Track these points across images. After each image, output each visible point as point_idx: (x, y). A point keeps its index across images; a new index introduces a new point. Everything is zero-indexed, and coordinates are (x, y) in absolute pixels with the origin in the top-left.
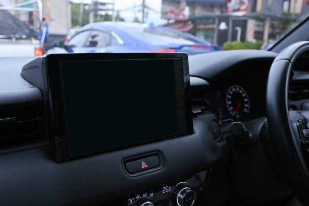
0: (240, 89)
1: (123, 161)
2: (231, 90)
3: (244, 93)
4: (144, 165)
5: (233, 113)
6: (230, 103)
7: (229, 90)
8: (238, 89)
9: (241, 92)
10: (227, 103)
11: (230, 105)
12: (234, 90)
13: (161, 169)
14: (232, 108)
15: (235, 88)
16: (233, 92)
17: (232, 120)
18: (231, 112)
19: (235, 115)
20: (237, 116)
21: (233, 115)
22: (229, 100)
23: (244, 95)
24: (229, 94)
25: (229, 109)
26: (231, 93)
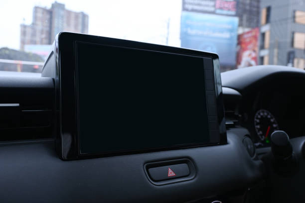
0: (268, 114)
1: (145, 165)
2: (259, 114)
3: (272, 118)
4: (171, 173)
5: (262, 138)
6: (258, 127)
7: (257, 114)
8: (266, 114)
9: (269, 117)
10: (256, 127)
11: (259, 130)
12: (262, 114)
13: (192, 179)
14: (261, 132)
15: (263, 112)
16: (262, 116)
17: (263, 145)
18: (260, 137)
19: (265, 140)
20: (267, 142)
21: (263, 139)
22: (258, 124)
23: (272, 120)
24: (257, 118)
25: (259, 134)
26: (259, 117)
